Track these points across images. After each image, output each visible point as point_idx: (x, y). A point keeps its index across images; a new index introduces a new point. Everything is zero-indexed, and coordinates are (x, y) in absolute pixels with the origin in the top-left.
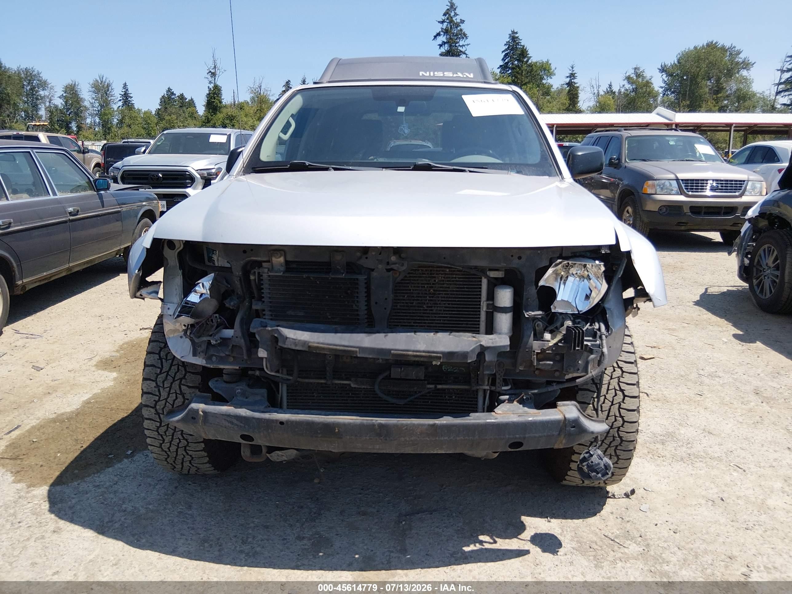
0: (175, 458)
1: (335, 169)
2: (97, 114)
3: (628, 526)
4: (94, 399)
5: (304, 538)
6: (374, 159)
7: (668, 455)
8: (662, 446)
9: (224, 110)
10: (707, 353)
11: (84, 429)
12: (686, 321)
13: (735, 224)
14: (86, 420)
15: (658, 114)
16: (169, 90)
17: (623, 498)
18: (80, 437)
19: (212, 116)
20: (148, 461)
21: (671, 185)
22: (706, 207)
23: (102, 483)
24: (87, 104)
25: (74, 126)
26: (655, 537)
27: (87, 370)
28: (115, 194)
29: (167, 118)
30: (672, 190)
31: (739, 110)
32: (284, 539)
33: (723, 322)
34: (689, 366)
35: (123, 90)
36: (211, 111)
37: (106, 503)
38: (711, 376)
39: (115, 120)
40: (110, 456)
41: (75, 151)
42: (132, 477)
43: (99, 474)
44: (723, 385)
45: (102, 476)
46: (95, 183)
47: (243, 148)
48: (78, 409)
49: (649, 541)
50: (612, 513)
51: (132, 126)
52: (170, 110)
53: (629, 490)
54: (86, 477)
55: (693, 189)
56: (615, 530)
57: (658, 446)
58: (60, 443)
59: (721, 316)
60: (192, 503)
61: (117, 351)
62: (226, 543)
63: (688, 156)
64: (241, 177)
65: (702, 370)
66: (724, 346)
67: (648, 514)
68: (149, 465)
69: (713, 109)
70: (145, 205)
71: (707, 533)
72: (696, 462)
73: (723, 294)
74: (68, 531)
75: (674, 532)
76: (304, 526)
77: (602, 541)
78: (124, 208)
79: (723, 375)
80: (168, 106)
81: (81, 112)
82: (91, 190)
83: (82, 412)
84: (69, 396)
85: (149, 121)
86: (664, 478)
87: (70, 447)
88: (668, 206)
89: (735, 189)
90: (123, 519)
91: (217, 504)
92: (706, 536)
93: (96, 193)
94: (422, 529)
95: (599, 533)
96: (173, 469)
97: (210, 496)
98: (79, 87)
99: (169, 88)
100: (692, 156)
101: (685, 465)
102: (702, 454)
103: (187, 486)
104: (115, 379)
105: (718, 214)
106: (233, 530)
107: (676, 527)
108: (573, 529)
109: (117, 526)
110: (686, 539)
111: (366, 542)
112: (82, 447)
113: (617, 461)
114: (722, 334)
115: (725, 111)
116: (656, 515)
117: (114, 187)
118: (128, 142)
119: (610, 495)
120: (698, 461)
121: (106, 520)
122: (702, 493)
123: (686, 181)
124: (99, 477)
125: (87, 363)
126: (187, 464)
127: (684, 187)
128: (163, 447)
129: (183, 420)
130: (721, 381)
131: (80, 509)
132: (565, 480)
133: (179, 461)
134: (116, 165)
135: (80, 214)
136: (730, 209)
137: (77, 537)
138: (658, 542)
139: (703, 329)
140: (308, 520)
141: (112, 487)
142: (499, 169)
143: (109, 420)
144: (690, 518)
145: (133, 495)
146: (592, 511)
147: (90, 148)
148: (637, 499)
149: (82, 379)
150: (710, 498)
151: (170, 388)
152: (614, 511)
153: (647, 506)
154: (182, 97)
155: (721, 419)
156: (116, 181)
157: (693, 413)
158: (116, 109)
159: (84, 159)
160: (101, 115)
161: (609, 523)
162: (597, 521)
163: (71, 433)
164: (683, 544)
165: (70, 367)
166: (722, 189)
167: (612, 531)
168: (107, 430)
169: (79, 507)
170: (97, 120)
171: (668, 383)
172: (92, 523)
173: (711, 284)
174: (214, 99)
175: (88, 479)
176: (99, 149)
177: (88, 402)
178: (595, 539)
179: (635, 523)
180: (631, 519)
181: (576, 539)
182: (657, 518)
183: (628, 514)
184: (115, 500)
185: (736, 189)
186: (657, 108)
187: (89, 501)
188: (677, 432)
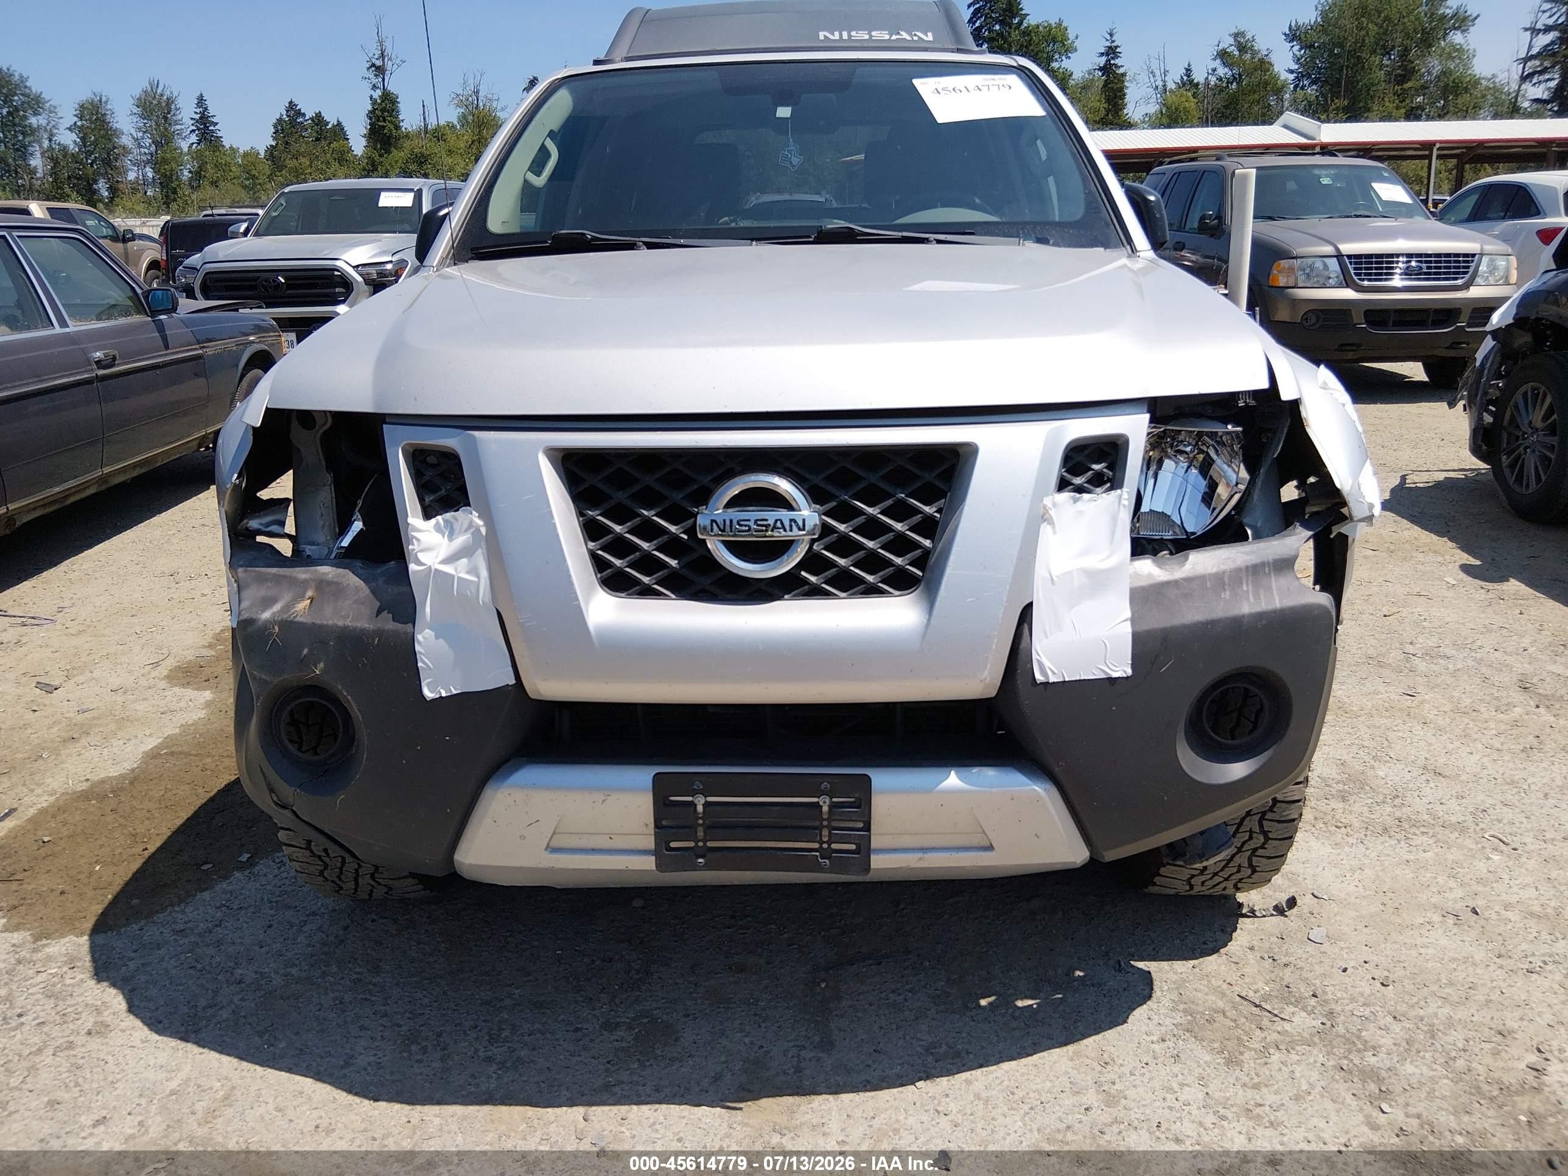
0: (341, 869)
1: (651, 246)
2: (148, 162)
3: (1288, 975)
4: (166, 747)
5: (617, 1025)
6: (732, 221)
7: (1356, 824)
8: (1341, 805)
9: (407, 144)
10: (1419, 609)
11: (149, 811)
12: (1368, 545)
13: (1454, 345)
14: (151, 793)
15: (1286, 127)
16: (292, 106)
17: (1272, 915)
18: (141, 829)
19: (381, 156)
20: (285, 875)
21: (1326, 267)
22: (1396, 311)
23: (190, 925)
24: (126, 141)
25: (102, 188)
26: (1345, 995)
27: (150, 688)
28: (189, 318)
29: (291, 163)
30: (1329, 278)
31: (1446, 114)
32: (577, 1030)
33: (1444, 544)
34: (1384, 636)
35: (198, 111)
36: (379, 146)
37: (199, 966)
38: (1430, 655)
39: (186, 173)
40: (205, 867)
41: (105, 237)
42: (252, 910)
43: (183, 905)
44: (1454, 674)
45: (189, 909)
46: (146, 298)
47: (450, 209)
48: (133, 770)
49: (1333, 1006)
50: (1252, 948)
51: (221, 184)
52: (294, 147)
53: (1283, 898)
54: (157, 912)
55: (1370, 274)
56: (1260, 985)
57: (1335, 804)
58: (99, 842)
59: (1440, 533)
60: (380, 961)
61: (210, 646)
62: (456, 1042)
63: (1357, 208)
64: (447, 269)
65: (1411, 643)
66: (1450, 594)
67: (1326, 947)
68: (287, 881)
69: (1394, 113)
70: (253, 342)
71: (1451, 983)
72: (1415, 834)
73: (1438, 485)
74: (123, 1031)
75: (1383, 984)
76: (617, 1001)
77: (1235, 1008)
78: (211, 350)
79: (1454, 652)
80: (291, 140)
81: (116, 160)
82: (139, 313)
83: (142, 776)
84: (115, 742)
85: (254, 172)
86: (1353, 871)
87: (120, 850)
88: (1321, 310)
89: (1454, 273)
90: (236, 999)
91: (431, 960)
92: (1447, 990)
93: (150, 319)
94: (862, 997)
95: (1228, 992)
96: (338, 892)
97: (419, 943)
98: (109, 107)
99: (291, 103)
100: (1366, 208)
101: (1394, 842)
102: (1426, 817)
103: (369, 924)
104: (208, 704)
105: (1422, 324)
106: (468, 1013)
107: (1386, 973)
108: (1173, 986)
109: (225, 1016)
110: (1407, 997)
111: (748, 1028)
112: (146, 849)
113: (1264, 843)
114: (1444, 568)
115: (1418, 118)
116: (1342, 949)
117: (186, 305)
118: (212, 215)
119: (1244, 911)
120: (1417, 832)
121: (203, 1002)
122: (1433, 900)
123: (1356, 258)
124: (183, 912)
125: (149, 673)
126: (365, 881)
127: (1352, 272)
128: (313, 848)
130: (1451, 666)
131: (147, 982)
132: (1155, 884)
133: (349, 875)
134: (188, 262)
135: (119, 365)
136: (1446, 314)
137: (143, 1042)
138: (1350, 1007)
139: (1405, 559)
140: (625, 986)
141: (210, 932)
142: (998, 235)
143: (201, 790)
144: (1414, 953)
145: (257, 948)
146: (1210, 945)
147: (137, 231)
148: (1300, 916)
149: (141, 707)
150: (1450, 910)
152: (1255, 943)
153: (1323, 930)
154: (318, 119)
155: (1457, 744)
156: (190, 294)
157: (1401, 734)
158: (186, 150)
159: (126, 253)
160: (157, 163)
161: (1247, 970)
162: (1223, 967)
163: (122, 821)
164: (1402, 1008)
165: (115, 682)
166: (1429, 274)
167: (1255, 987)
168: (196, 812)
169: (143, 978)
170: (150, 174)
171: (1345, 673)
172: (172, 1010)
173: (1413, 467)
174: (384, 120)
175: (160, 917)
176: (155, 233)
177: (153, 755)
178: (1220, 1004)
179: (1302, 969)
180: (1292, 959)
181: (1182, 1007)
182: (1345, 956)
183: (1284, 949)
184: (218, 959)
185: (1458, 273)
186: (1284, 114)
187: (164, 965)
188: (1370, 773)
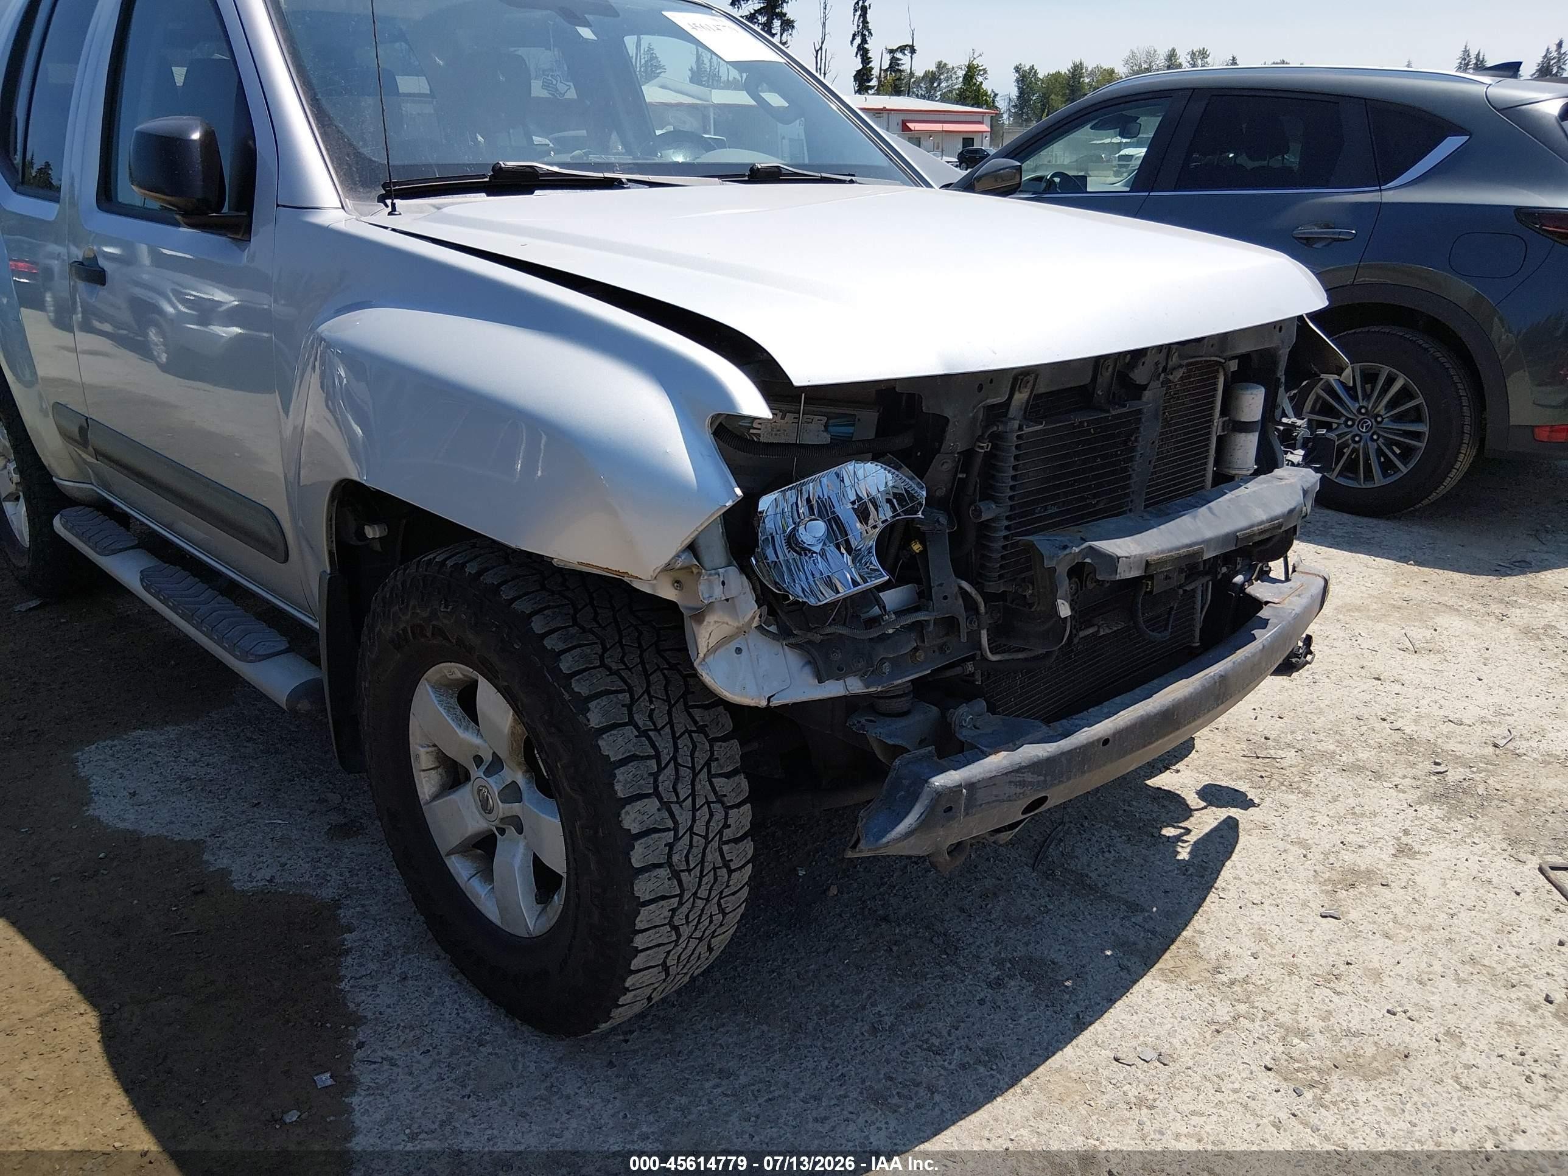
3: (1237, 734)
26: (1277, 732)
40: (291, 1119)
49: (1282, 740)
56: (1237, 746)
75: (1280, 718)
107: (1271, 712)
110: (1299, 719)
129: (925, 824)
138: (1290, 737)
151: (693, 795)
161: (1219, 742)
179: (1236, 728)
